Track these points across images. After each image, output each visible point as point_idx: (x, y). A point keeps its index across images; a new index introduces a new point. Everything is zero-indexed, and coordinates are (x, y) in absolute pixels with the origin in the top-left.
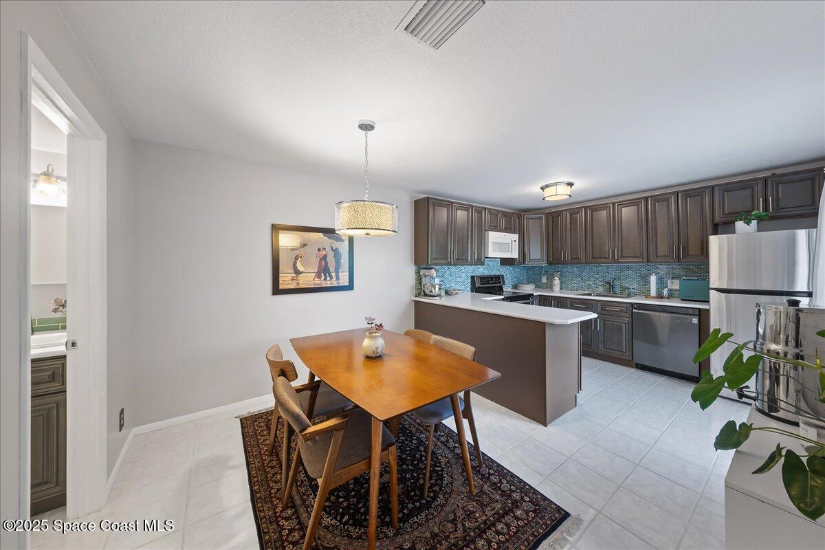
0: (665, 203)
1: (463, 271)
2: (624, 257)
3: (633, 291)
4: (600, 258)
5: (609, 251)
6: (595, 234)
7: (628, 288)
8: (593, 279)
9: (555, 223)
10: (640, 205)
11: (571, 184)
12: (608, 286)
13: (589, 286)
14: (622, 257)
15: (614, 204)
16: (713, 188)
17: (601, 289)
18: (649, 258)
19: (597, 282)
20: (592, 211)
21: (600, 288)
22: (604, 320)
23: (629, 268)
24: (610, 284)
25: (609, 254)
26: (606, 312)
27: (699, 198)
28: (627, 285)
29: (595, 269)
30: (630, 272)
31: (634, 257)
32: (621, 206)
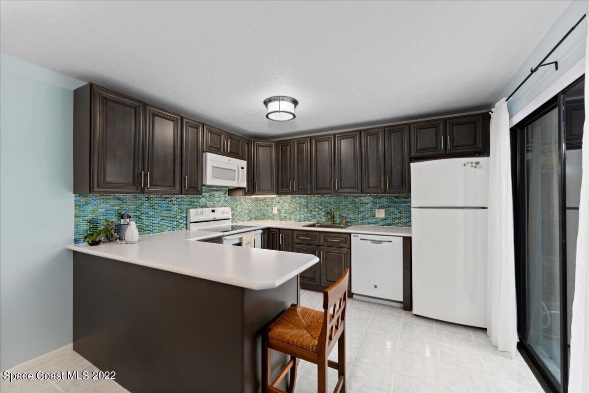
0: (375, 136)
1: (174, 202)
2: (343, 188)
3: (350, 220)
4: (324, 188)
5: (331, 182)
6: (318, 164)
7: (346, 218)
8: (317, 210)
9: (284, 153)
10: (356, 137)
11: (295, 102)
12: (329, 216)
13: (314, 217)
14: (341, 188)
15: (334, 135)
16: (410, 125)
17: (323, 220)
18: (361, 188)
19: (321, 212)
20: (316, 142)
21: (323, 218)
22: (326, 252)
23: (346, 198)
24: (331, 215)
25: (331, 186)
26: (328, 244)
27: (399, 134)
28: (345, 215)
29: (319, 200)
30: (347, 202)
31: (351, 188)
32: (341, 137)
